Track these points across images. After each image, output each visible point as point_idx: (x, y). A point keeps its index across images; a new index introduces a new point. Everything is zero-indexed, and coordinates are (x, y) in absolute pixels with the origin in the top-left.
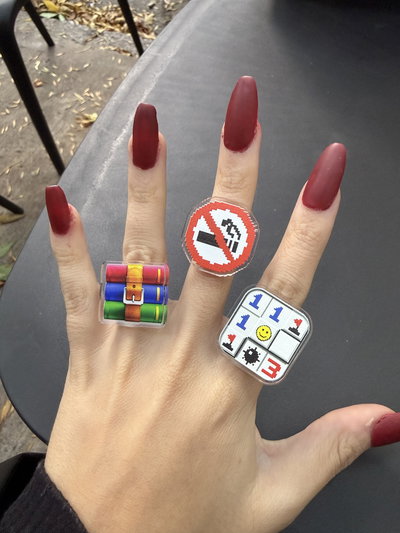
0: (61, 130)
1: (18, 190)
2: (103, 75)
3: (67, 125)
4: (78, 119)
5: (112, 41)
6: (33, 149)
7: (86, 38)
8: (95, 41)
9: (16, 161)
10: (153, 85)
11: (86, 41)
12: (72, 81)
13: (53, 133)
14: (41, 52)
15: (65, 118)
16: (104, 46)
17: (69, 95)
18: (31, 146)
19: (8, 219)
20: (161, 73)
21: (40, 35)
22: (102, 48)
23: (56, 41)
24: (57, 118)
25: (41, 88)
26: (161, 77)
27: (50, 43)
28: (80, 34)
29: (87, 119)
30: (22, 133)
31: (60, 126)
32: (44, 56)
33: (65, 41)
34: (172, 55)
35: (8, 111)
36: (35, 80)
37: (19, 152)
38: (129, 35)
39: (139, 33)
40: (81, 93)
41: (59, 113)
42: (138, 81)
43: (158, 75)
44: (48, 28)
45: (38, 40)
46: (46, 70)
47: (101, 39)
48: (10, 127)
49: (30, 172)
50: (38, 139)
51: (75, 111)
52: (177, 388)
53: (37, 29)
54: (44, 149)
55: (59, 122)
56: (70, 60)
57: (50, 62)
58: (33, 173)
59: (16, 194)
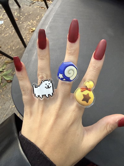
0: (24, 34)
1: (13, 53)
2: (36, 15)
3: (26, 32)
4: (29, 30)
5: (38, 4)
6: (16, 40)
7: (30, 4)
8: (33, 5)
9: (12, 44)
10: (52, 17)
11: (30, 5)
12: (27, 18)
13: (22, 35)
14: (17, 10)
15: (25, 30)
16: (36, 6)
17: (26, 22)
18: (16, 39)
19: (10, 62)
20: (55, 13)
21: (16, 4)
22: (35, 7)
23: (21, 6)
24: (23, 30)
25: (18, 21)
26: (55, 14)
27: (19, 7)
28: (28, 3)
29: (32, 30)
30: (13, 35)
31: (24, 32)
32: (18, 11)
33: (24, 6)
34: (58, 7)
35: (8, 29)
36: (16, 19)
37: (12, 41)
38: (44, 2)
39: (47, 1)
40: (30, 22)
41: (23, 28)
42: (48, 16)
43: (54, 14)
44: (18, 2)
45: (16, 6)
46: (19, 15)
47: (35, 4)
48: (9, 33)
49: (16, 47)
50: (18, 37)
51: (28, 28)
52: (58, 116)
53: (15, 2)
54: (20, 40)
55: (24, 31)
56: (26, 11)
57: (20, 12)
58: (17, 47)
59: (12, 54)
